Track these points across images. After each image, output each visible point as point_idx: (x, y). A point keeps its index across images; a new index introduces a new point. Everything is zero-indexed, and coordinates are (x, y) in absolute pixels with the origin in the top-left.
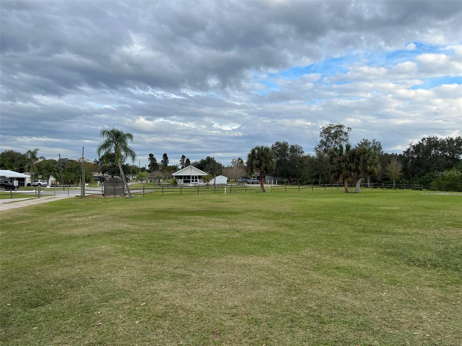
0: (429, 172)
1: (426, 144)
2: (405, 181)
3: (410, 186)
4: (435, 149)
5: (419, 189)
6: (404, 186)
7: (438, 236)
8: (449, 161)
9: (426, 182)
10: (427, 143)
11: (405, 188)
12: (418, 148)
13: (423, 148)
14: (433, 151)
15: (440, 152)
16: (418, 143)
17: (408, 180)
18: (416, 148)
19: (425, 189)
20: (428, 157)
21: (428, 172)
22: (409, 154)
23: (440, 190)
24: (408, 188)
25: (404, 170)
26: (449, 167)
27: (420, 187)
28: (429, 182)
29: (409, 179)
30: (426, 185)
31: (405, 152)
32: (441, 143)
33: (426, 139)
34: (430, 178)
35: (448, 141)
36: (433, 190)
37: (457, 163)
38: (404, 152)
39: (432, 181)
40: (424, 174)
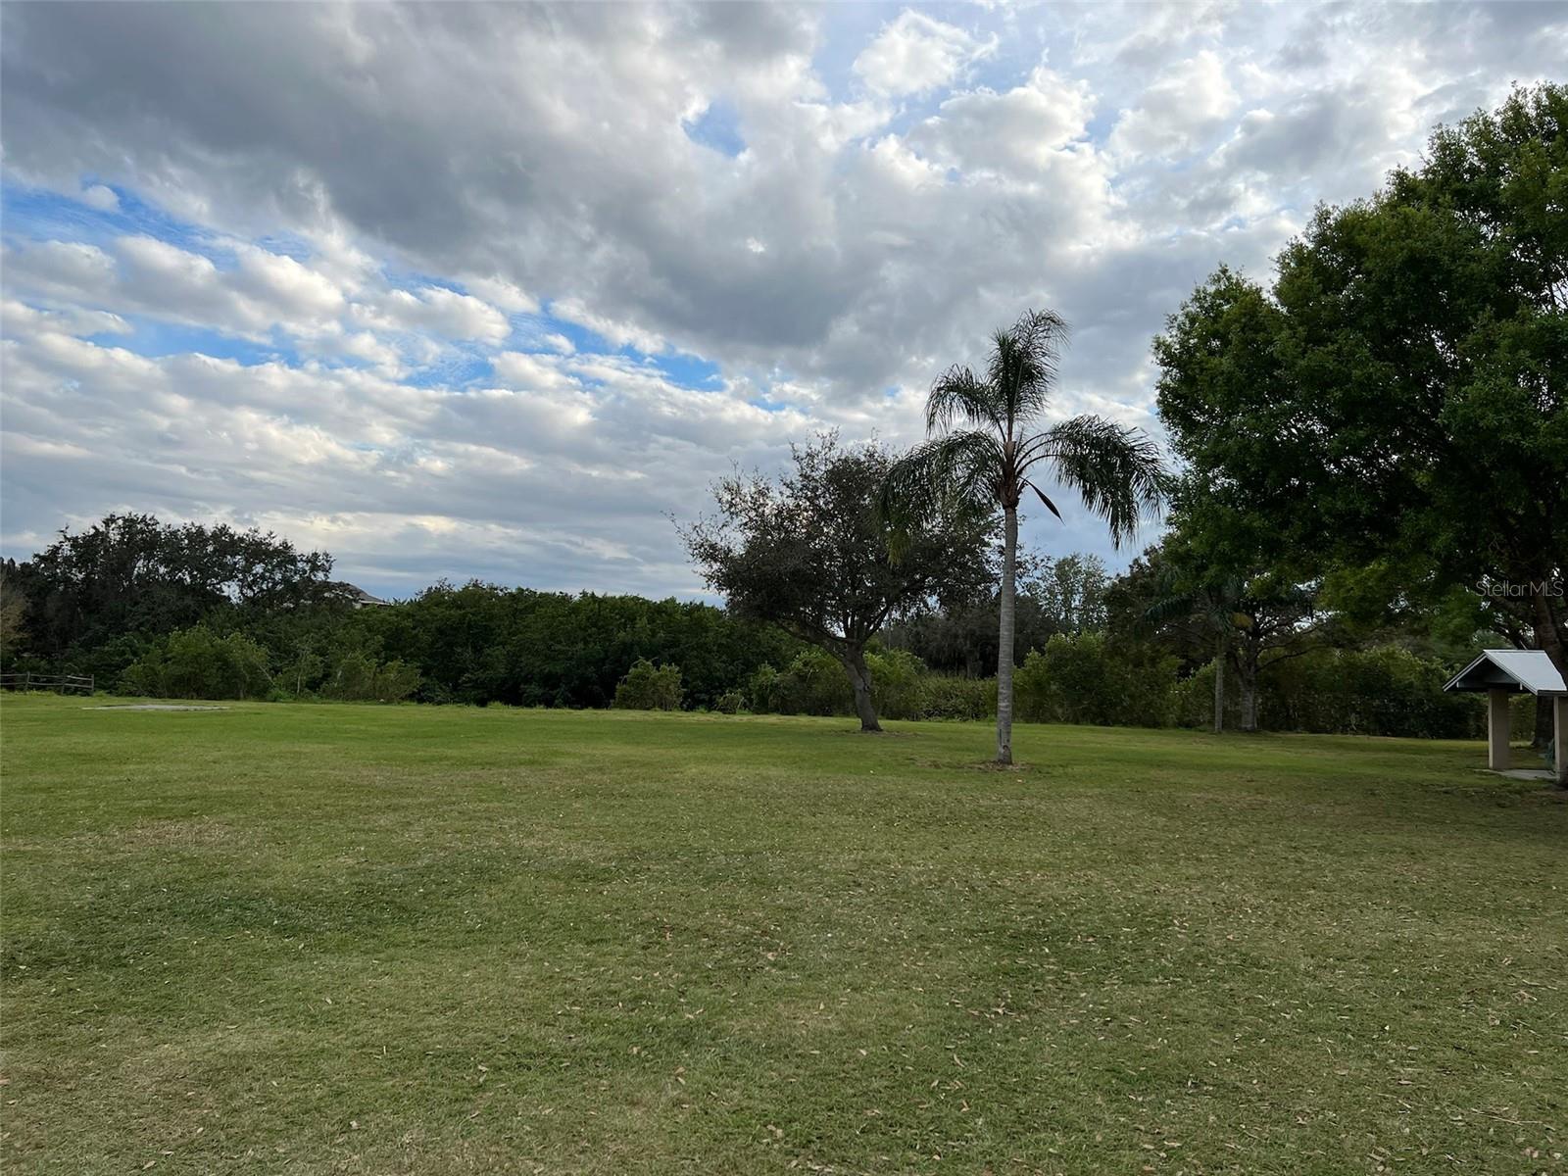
0: (120, 633)
1: (118, 538)
2: (35, 662)
3: (50, 681)
4: (148, 558)
5: (82, 689)
6: (24, 679)
7: (89, 854)
8: (189, 600)
9: (109, 665)
10: (122, 534)
11: (31, 688)
12: (88, 547)
13: (106, 551)
14: (140, 564)
15: (162, 570)
16: (92, 531)
17: (42, 658)
18: (81, 546)
19: (102, 692)
20: (121, 580)
21: (118, 633)
22: (57, 568)
23: (154, 692)
24: (39, 688)
25: (33, 621)
26: (185, 619)
27: (84, 682)
28: (120, 667)
29: (49, 654)
30: (107, 678)
31: (43, 559)
32: (168, 542)
33: (120, 522)
34: (124, 653)
35: (189, 535)
36: (131, 694)
37: (212, 607)
38: (36, 556)
39: (129, 662)
40: (101, 640)
